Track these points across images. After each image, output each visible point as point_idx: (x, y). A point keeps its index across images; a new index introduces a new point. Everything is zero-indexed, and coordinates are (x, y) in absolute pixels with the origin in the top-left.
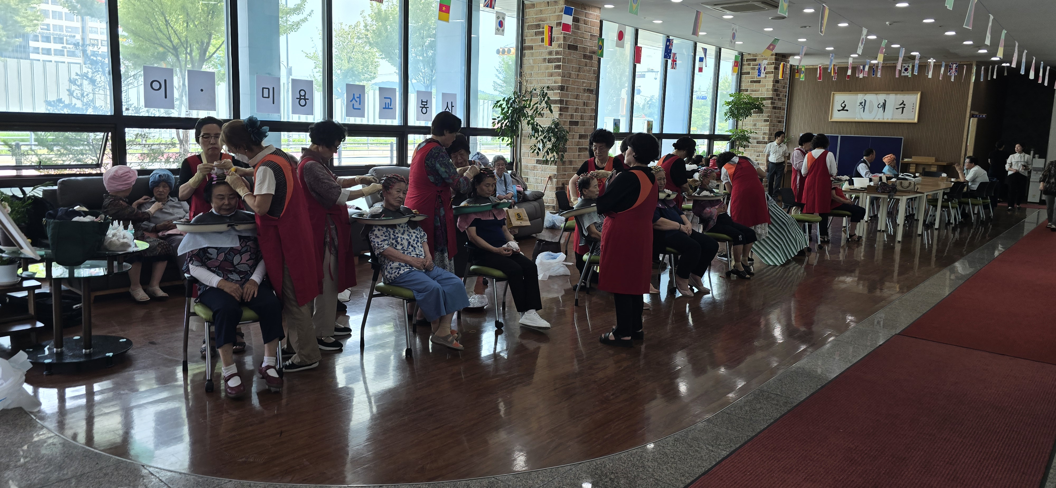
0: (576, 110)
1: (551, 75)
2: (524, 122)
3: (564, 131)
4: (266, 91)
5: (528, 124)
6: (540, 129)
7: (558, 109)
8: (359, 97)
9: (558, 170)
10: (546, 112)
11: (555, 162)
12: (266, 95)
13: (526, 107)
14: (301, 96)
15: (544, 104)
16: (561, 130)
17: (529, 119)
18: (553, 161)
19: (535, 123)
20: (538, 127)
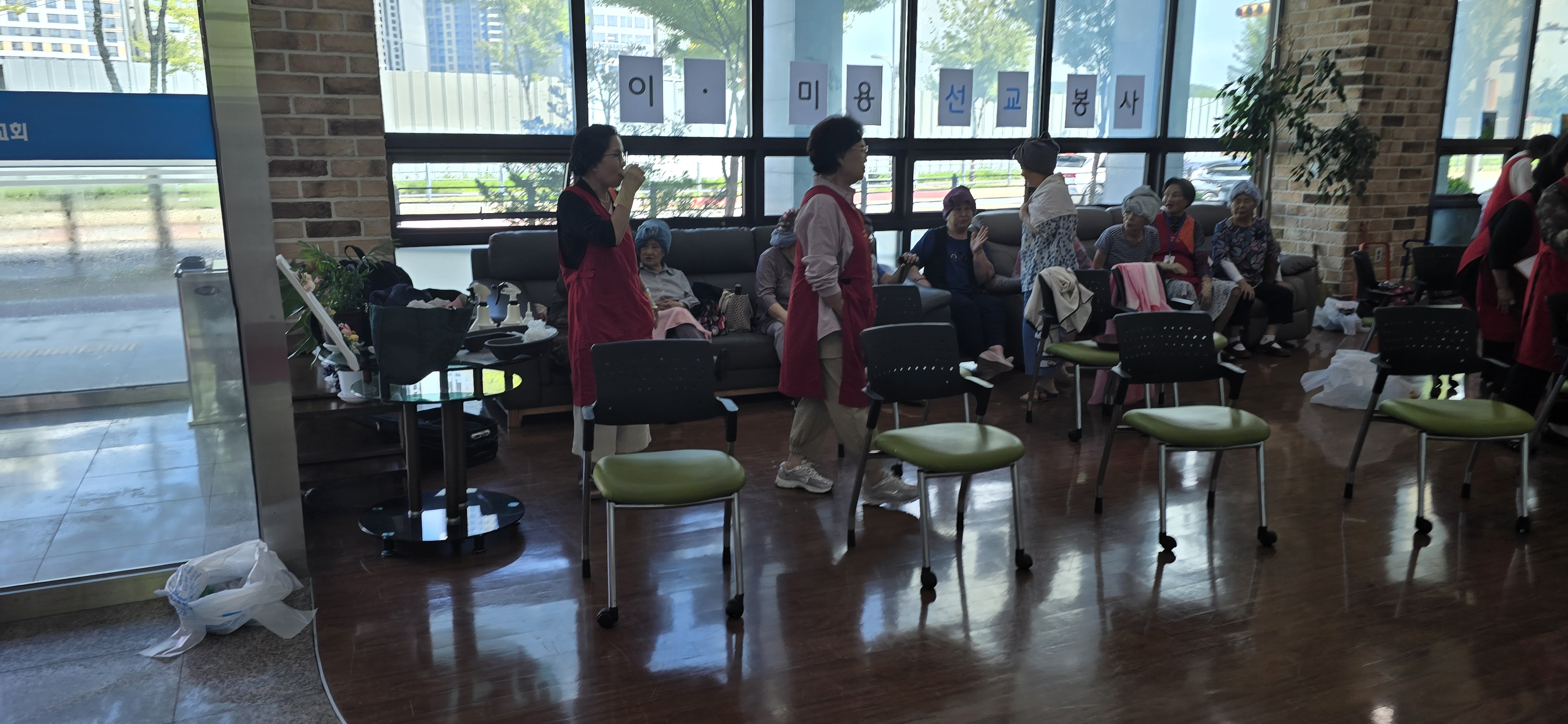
0: (1400, 95)
1: (1347, 27)
2: (1282, 123)
3: (1369, 136)
4: (805, 88)
5: (1291, 124)
6: (1316, 135)
7: (1357, 94)
8: (963, 91)
9: (1351, 214)
10: (1331, 100)
11: (1343, 199)
12: (805, 94)
13: (1286, 93)
14: (861, 93)
15: (1327, 85)
16: (1366, 135)
17: (1293, 115)
18: (1341, 196)
19: (1306, 124)
20: (1312, 131)
